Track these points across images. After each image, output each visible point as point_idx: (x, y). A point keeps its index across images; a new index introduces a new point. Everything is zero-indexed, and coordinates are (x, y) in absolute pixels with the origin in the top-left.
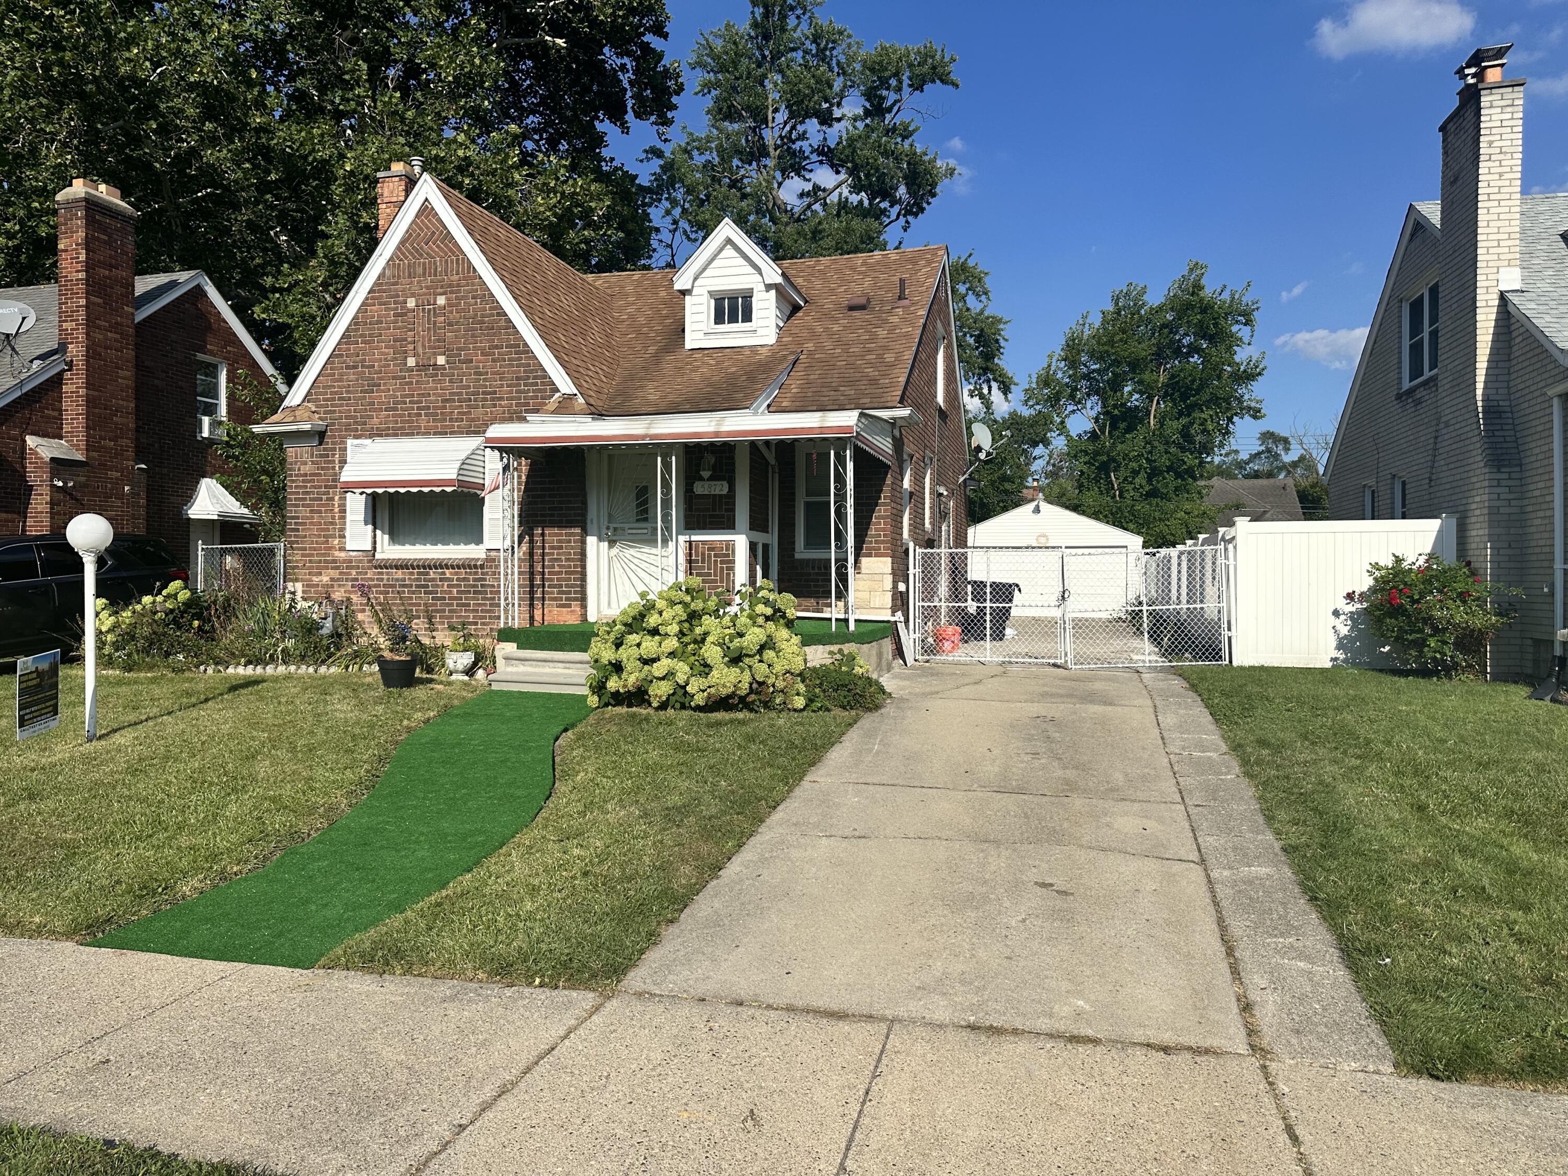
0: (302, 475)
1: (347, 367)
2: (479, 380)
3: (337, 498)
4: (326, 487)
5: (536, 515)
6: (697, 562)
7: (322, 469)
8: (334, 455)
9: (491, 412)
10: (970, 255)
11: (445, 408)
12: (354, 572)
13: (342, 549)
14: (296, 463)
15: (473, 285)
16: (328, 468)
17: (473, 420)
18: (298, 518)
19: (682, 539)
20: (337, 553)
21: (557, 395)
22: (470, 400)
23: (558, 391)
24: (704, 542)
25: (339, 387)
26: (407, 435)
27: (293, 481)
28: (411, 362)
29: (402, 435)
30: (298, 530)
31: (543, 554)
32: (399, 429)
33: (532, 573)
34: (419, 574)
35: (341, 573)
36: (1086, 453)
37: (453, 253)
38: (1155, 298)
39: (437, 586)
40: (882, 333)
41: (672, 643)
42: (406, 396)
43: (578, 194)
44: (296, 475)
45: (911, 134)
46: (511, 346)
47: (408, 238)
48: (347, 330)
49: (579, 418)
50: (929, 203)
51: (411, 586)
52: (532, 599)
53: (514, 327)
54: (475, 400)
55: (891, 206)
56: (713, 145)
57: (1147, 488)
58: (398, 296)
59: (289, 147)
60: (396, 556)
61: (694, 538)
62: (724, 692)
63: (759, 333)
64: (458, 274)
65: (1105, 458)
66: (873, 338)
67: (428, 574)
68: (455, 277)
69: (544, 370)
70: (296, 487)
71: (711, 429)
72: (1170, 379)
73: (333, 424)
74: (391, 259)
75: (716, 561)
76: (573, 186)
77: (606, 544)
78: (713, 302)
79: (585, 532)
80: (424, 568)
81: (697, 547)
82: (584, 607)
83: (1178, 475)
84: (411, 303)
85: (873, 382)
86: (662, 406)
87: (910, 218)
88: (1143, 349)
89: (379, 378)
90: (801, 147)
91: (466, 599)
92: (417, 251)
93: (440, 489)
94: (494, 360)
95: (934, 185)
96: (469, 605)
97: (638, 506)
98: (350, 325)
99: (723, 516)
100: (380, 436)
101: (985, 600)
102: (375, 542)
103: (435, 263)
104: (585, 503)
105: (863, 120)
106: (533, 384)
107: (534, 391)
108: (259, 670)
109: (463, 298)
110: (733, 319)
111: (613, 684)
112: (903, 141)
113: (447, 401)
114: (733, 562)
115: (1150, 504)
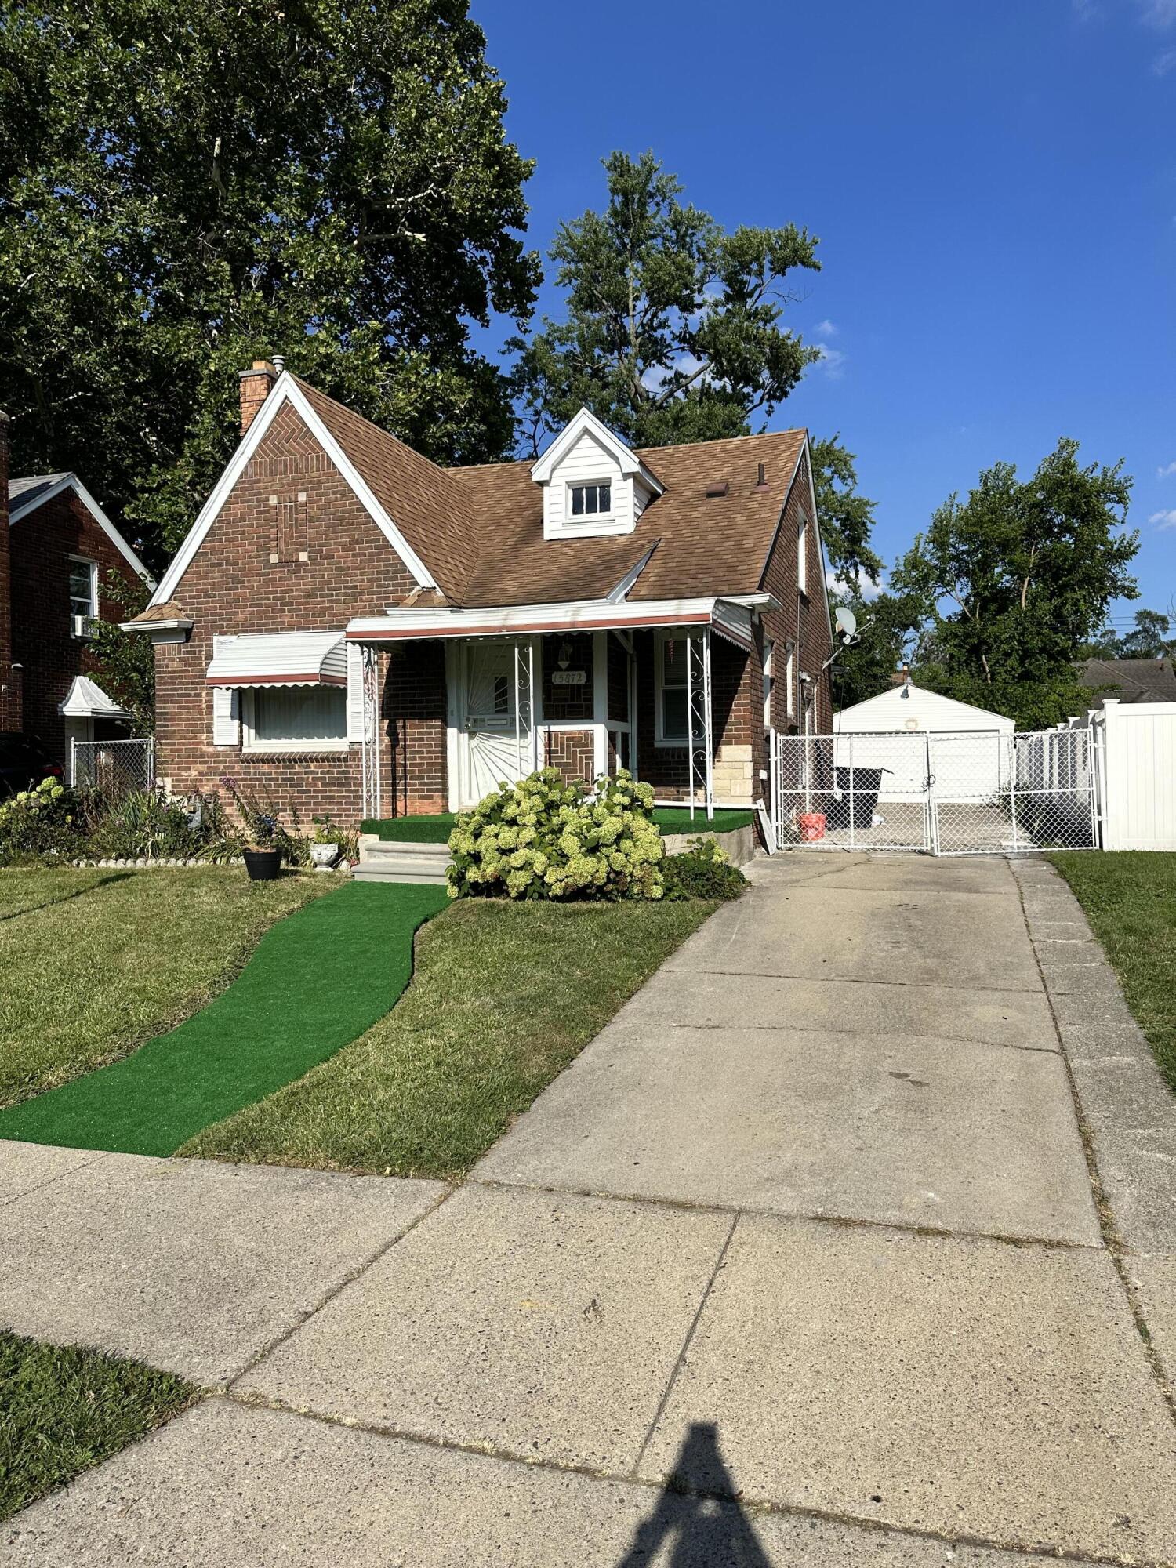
0: (169, 672)
1: (212, 565)
2: (339, 576)
3: (204, 694)
4: (193, 683)
5: (397, 708)
6: (556, 751)
7: (190, 665)
8: (200, 652)
9: (353, 607)
10: (836, 438)
11: (308, 603)
12: (221, 766)
13: (210, 744)
14: (164, 660)
15: (333, 481)
16: (195, 665)
17: (335, 615)
18: (166, 714)
19: (541, 729)
20: (205, 748)
21: (417, 588)
22: (332, 595)
23: (417, 584)
24: (563, 733)
25: (205, 584)
26: (272, 630)
27: (162, 678)
28: (274, 558)
29: (267, 630)
30: (167, 726)
31: (405, 747)
32: (264, 625)
33: (394, 766)
34: (284, 767)
35: (209, 768)
36: (956, 635)
37: (313, 449)
38: (1024, 477)
39: (303, 779)
40: (741, 519)
41: (530, 834)
42: (271, 592)
43: (438, 388)
44: (164, 672)
45: (773, 318)
46: (371, 541)
47: (270, 436)
48: (212, 528)
49: (438, 611)
50: (792, 387)
51: (277, 779)
52: (394, 791)
53: (374, 522)
54: (337, 595)
55: (755, 391)
56: (574, 335)
57: (1019, 671)
58: (260, 493)
59: (156, 349)
60: (263, 751)
61: (553, 728)
62: (581, 882)
63: (617, 522)
64: (318, 470)
65: (976, 641)
66: (732, 524)
67: (293, 767)
68: (316, 474)
69: (403, 564)
70: (164, 684)
71: (568, 619)
72: (1041, 559)
73: (200, 622)
74: (253, 457)
75: (575, 751)
76: (433, 380)
77: (466, 735)
78: (571, 492)
79: (446, 724)
80: (290, 761)
81: (556, 737)
82: (445, 798)
83: (1051, 657)
84: (273, 500)
85: (732, 568)
86: (521, 596)
87: (773, 403)
88: (1013, 529)
89: (243, 575)
90: (662, 335)
91: (330, 791)
92: (278, 449)
93: (304, 683)
94: (354, 556)
95: (797, 369)
96: (333, 797)
97: (497, 697)
98: (214, 523)
99: (581, 706)
100: (245, 632)
101: (848, 787)
102: (241, 737)
103: (296, 461)
104: (445, 695)
105: (724, 306)
106: (392, 579)
107: (394, 585)
108: (130, 864)
109: (322, 495)
110: (591, 509)
111: (472, 875)
112: (765, 325)
113: (309, 596)
114: (592, 751)
115: (1023, 687)
